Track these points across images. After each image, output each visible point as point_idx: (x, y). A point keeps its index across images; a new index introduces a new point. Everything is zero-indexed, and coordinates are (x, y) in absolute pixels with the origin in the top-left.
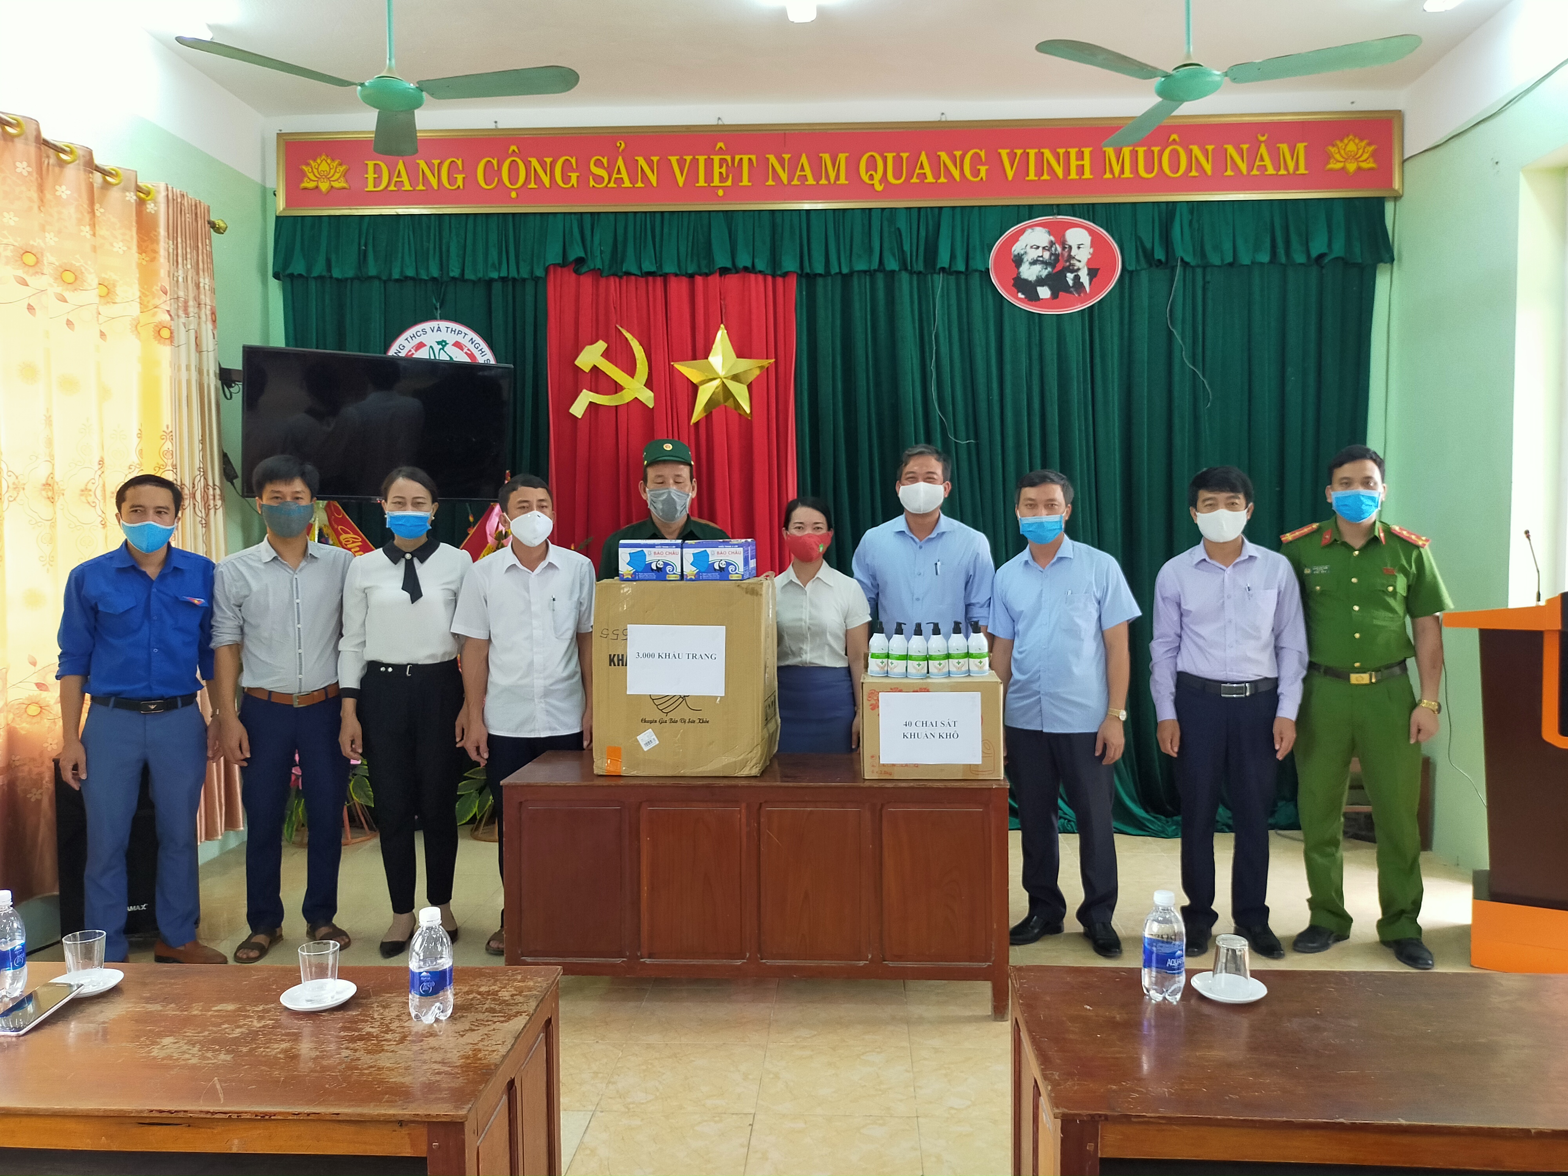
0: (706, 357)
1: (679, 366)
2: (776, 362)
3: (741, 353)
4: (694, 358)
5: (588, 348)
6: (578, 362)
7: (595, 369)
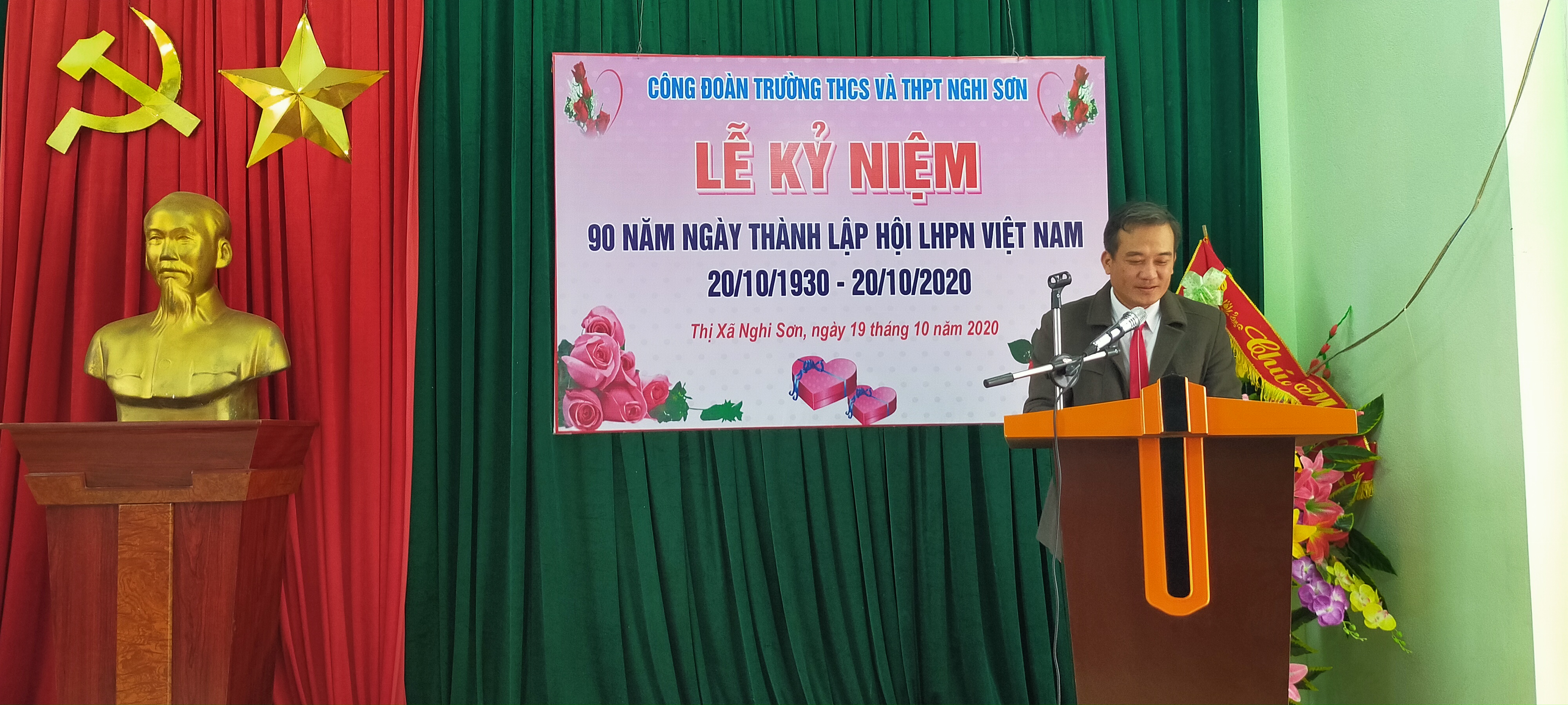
0: (279, 64)
1: (233, 77)
2: (391, 75)
3: (333, 59)
4: (261, 64)
5: (81, 43)
6: (62, 65)
7: (91, 74)
